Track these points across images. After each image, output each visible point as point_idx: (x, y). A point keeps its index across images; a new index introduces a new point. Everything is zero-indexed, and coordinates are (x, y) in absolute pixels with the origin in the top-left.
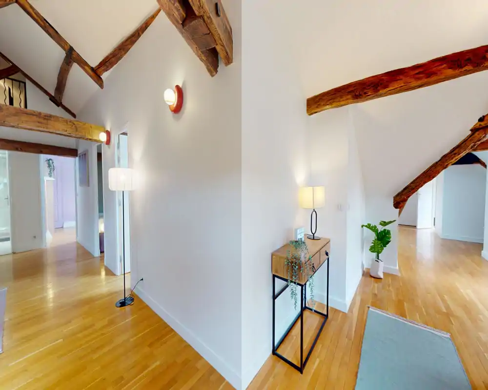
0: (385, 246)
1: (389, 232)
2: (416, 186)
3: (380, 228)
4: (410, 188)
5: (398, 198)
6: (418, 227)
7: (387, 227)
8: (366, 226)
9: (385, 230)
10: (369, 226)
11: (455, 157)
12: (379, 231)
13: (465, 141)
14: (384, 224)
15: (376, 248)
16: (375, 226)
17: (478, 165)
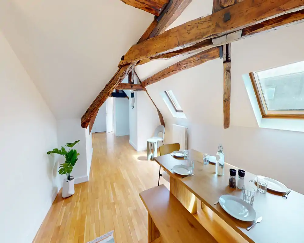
0: (74, 165)
1: (75, 151)
2: (93, 109)
3: (68, 149)
4: (90, 110)
5: (84, 119)
6: (107, 132)
7: (74, 148)
8: (53, 152)
9: (72, 150)
10: (56, 151)
11: (112, 86)
12: (68, 152)
13: (116, 75)
14: (70, 145)
15: (66, 170)
16: (63, 149)
17: (126, 98)
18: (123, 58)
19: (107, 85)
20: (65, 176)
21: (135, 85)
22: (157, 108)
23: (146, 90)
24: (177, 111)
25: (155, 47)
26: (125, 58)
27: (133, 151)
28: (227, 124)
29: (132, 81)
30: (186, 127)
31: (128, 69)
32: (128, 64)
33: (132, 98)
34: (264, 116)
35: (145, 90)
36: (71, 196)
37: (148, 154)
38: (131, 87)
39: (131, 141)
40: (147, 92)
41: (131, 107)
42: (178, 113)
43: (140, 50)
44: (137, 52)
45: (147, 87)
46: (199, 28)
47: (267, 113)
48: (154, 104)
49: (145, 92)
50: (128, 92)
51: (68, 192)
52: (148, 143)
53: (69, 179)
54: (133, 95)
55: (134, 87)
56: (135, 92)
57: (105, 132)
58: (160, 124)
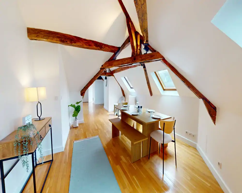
0: (78, 113)
1: (80, 106)
3: (76, 105)
5: (82, 92)
6: (89, 102)
7: (79, 104)
9: (78, 106)
10: (71, 105)
12: (76, 107)
13: (99, 72)
14: (78, 103)
15: (75, 115)
16: (74, 105)
17: (102, 80)
18: (102, 66)
19: (95, 76)
21: (107, 73)
22: (121, 87)
24: (131, 88)
25: (114, 64)
26: (103, 66)
27: (106, 112)
28: (151, 94)
29: (106, 71)
30: (136, 97)
31: (104, 70)
32: (104, 68)
33: (105, 80)
34: (164, 90)
35: (113, 76)
36: (77, 127)
37: (115, 113)
38: (105, 74)
39: (104, 106)
40: (114, 77)
41: (105, 86)
42: (132, 89)
43: (109, 64)
44: (108, 64)
45: (114, 74)
46: (128, 60)
47: (165, 88)
48: (119, 84)
49: (113, 77)
50: (104, 77)
51: (76, 125)
52: (115, 105)
53: (76, 119)
54: (106, 78)
55: (107, 74)
56: (107, 77)
57: (88, 102)
58: (122, 95)
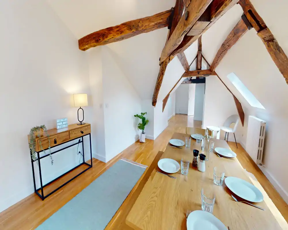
8: (136, 116)
15: (142, 126)
20: (141, 131)
21: (203, 71)
22: (233, 94)
23: (216, 74)
29: (199, 68)
30: (265, 121)
36: (143, 143)
38: (197, 73)
40: (218, 76)
48: (228, 89)
49: (216, 76)
51: (142, 139)
53: (143, 133)
55: (200, 73)
57: (187, 115)
